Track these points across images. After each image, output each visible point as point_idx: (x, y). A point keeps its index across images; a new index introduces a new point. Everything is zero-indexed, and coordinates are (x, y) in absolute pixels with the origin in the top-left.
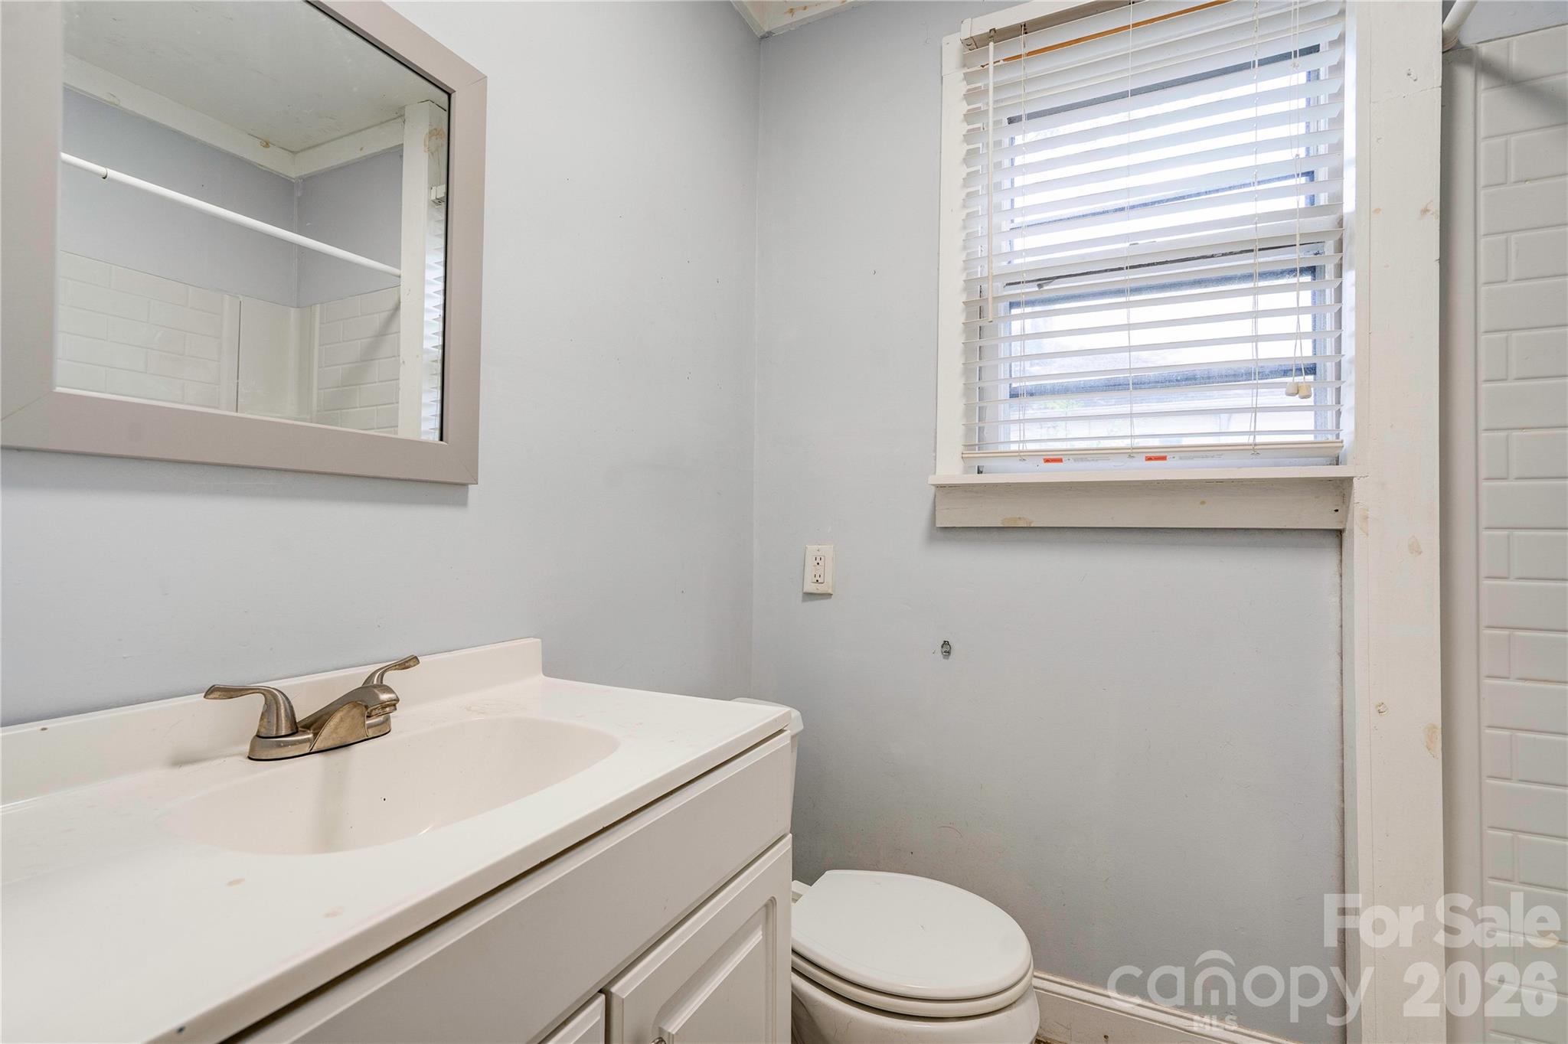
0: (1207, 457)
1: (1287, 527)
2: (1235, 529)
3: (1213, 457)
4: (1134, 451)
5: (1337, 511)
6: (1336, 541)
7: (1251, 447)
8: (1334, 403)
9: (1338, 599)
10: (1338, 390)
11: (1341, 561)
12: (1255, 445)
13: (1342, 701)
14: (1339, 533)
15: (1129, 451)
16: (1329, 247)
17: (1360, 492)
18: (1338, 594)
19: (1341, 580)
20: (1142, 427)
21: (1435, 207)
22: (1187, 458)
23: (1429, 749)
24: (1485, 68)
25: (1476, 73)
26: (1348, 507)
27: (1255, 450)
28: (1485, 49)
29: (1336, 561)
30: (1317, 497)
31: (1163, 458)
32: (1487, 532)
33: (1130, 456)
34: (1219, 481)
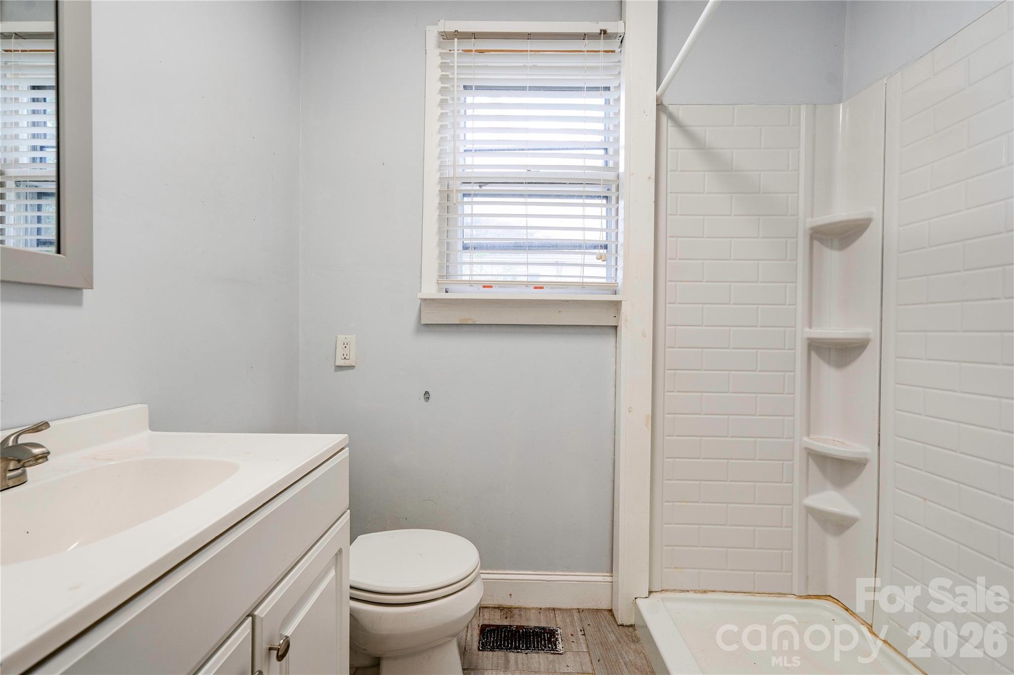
0: (562, 288)
4: (528, 283)
5: (615, 317)
6: (615, 331)
8: (615, 264)
10: (616, 258)
12: (583, 283)
13: (615, 408)
14: (616, 327)
15: (526, 283)
16: (614, 188)
17: (625, 308)
18: (615, 357)
20: (532, 270)
21: (653, 177)
22: (553, 288)
23: (647, 426)
24: (671, 117)
25: (668, 118)
26: (619, 315)
27: (583, 285)
28: (671, 108)
29: (614, 341)
30: (608, 310)
31: (542, 288)
32: (668, 327)
33: (526, 286)
34: (567, 301)
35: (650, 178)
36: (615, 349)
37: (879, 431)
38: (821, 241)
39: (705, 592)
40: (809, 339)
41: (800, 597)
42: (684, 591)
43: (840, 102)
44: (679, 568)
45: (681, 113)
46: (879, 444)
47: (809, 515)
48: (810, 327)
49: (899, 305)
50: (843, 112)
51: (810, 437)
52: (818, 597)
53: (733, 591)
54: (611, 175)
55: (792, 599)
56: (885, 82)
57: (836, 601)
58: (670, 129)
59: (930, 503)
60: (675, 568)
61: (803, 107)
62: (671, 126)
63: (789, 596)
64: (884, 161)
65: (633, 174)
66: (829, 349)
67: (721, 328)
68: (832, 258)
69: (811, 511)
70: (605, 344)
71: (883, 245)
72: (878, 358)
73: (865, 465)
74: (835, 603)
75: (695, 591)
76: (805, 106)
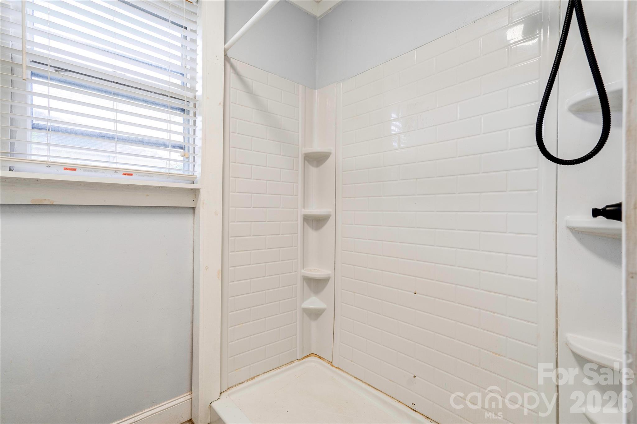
0: (150, 176)
1: (179, 206)
2: (159, 207)
3: (152, 177)
4: (118, 170)
5: (194, 200)
6: (193, 211)
7: (168, 174)
8: (192, 161)
9: (193, 232)
10: (194, 157)
11: (194, 218)
12: (169, 174)
13: (193, 268)
14: (194, 208)
15: (116, 169)
16: (191, 104)
17: (202, 194)
18: (193, 230)
19: (194, 225)
20: (121, 159)
21: (222, 104)
22: (141, 176)
23: (218, 278)
24: (232, 66)
25: (230, 66)
26: (198, 199)
27: (169, 175)
28: (232, 60)
29: (193, 218)
30: (188, 195)
31: (132, 175)
32: (231, 208)
33: (116, 172)
34: (154, 187)
35: (220, 104)
36: (193, 224)
37: (335, 262)
38: (308, 161)
39: (253, 378)
40: (304, 215)
41: (300, 360)
42: (241, 383)
43: (315, 89)
44: (238, 369)
45: (239, 66)
46: (335, 269)
47: (304, 313)
48: (304, 208)
49: (343, 198)
50: (317, 94)
51: (304, 269)
52: (307, 356)
53: (269, 370)
54: (190, 95)
55: (297, 363)
56: (336, 85)
57: (315, 355)
58: (232, 74)
59: (357, 294)
60: (236, 370)
61: (300, 86)
62: (232, 73)
63: (295, 361)
64: (336, 125)
65: (208, 98)
66: (312, 220)
67: (262, 209)
68: (313, 171)
69: (305, 311)
70: (186, 221)
71: (336, 167)
72: (334, 225)
73: (329, 280)
74: (314, 356)
75: (248, 380)
76: (301, 85)
